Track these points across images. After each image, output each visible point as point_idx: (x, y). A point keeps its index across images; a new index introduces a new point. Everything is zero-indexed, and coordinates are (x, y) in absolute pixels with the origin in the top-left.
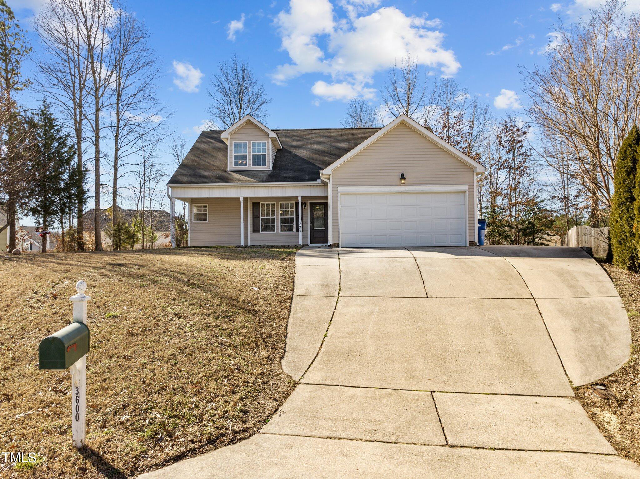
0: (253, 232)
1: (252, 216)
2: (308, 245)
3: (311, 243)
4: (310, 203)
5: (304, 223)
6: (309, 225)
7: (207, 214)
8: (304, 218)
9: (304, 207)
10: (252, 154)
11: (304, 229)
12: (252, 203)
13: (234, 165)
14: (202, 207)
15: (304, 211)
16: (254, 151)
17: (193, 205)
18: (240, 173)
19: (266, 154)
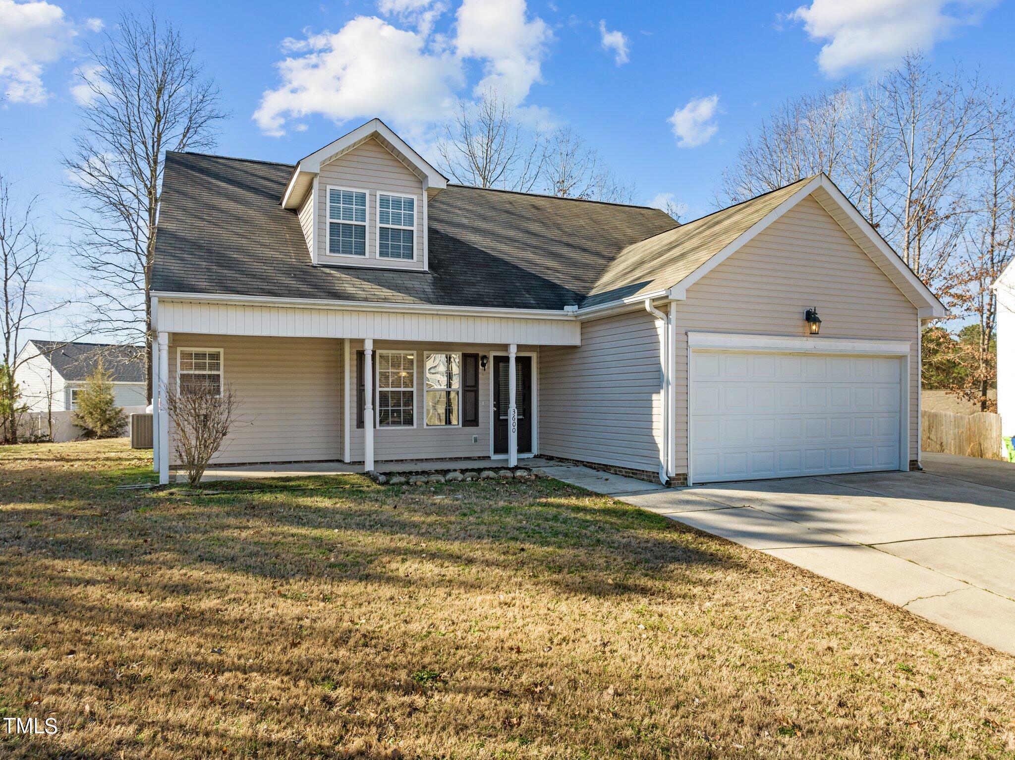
0: (356, 427)
1: (355, 387)
2: (489, 457)
3: (496, 451)
4: (494, 357)
5: (481, 403)
6: (492, 409)
7: (219, 376)
8: (480, 392)
9: (481, 367)
10: (379, 225)
11: (481, 420)
12: (355, 352)
13: (331, 251)
14: (203, 355)
15: (480, 376)
16: (384, 218)
17: (179, 349)
18: (350, 272)
19: (414, 228)
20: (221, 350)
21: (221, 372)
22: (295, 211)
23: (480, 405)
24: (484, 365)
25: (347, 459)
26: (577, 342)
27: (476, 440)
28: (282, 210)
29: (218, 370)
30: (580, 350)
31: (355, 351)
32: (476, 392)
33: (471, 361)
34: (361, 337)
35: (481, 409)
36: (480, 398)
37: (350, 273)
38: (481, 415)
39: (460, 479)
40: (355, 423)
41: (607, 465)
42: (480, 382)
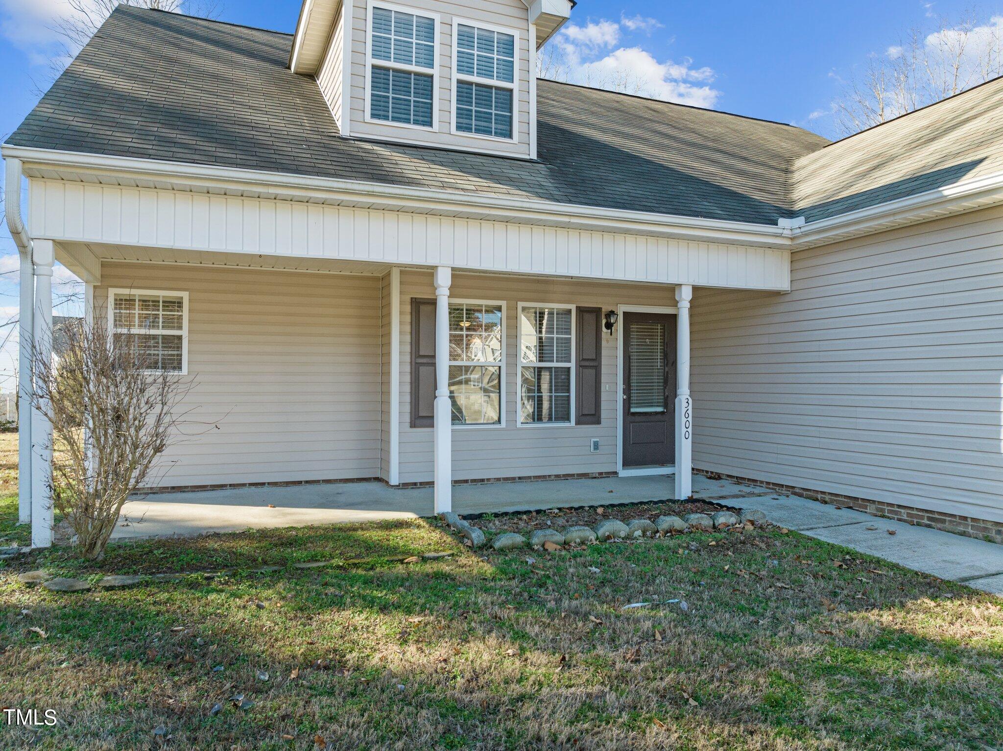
0: (413, 425)
1: (408, 358)
2: (615, 473)
3: (627, 464)
4: (625, 314)
5: (605, 387)
6: (621, 397)
7: (180, 338)
8: (604, 370)
9: (604, 329)
10: (456, 76)
11: (604, 414)
12: (409, 300)
13: (373, 116)
14: (156, 302)
15: (604, 343)
16: (464, 65)
17: (112, 292)
18: (408, 150)
19: (515, 86)
20: (185, 295)
21: (184, 333)
22: (311, 75)
23: (603, 389)
24: (609, 326)
25: (394, 480)
26: (783, 284)
27: (596, 446)
28: (291, 75)
29: (180, 328)
30: (787, 298)
31: (408, 298)
32: (597, 369)
33: (590, 318)
34: (430, 262)
35: (604, 397)
36: (604, 379)
37: (407, 152)
38: (604, 406)
39: (623, 534)
40: (407, 419)
41: (856, 499)
42: (604, 352)
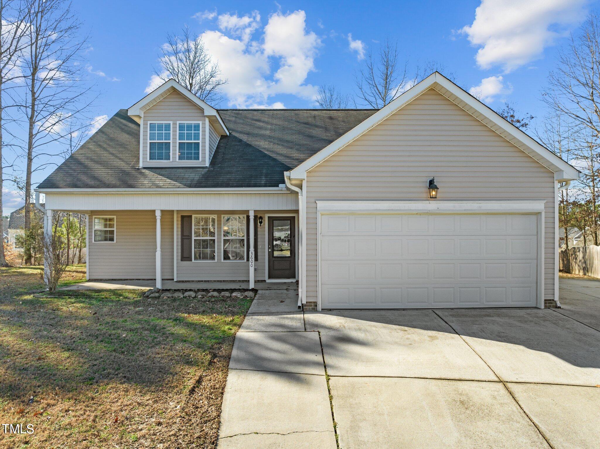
0: (182, 260)
1: (180, 237)
2: (265, 281)
3: (270, 277)
4: (269, 217)
5: (259, 247)
6: (267, 250)
7: (113, 231)
8: (259, 240)
9: (259, 224)
10: (178, 141)
11: (259, 257)
12: (180, 216)
13: (151, 159)
14: (106, 220)
15: (259, 229)
16: (181, 137)
17: (94, 217)
19: (200, 141)
20: (115, 217)
25: (176, 279)
29: (114, 228)
35: (259, 250)
36: (259, 243)
38: (259, 254)
40: (180, 258)
42: (259, 233)
